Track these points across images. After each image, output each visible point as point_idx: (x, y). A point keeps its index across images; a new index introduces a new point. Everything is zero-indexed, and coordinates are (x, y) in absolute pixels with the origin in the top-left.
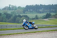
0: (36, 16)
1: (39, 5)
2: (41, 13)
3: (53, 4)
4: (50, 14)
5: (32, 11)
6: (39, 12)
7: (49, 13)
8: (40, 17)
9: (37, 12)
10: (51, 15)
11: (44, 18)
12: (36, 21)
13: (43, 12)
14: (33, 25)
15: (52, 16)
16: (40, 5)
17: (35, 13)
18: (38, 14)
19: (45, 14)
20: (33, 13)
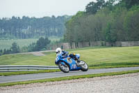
0: (14, 45)
1: (21, 18)
2: (25, 38)
3: (53, 16)
4: (47, 39)
5: (5, 33)
6: (20, 36)
7: (44, 37)
8: (24, 48)
9: (16, 35)
10: (50, 41)
11: (34, 51)
12: (13, 57)
13: (30, 36)
14: (79, 62)
15: (52, 45)
16: (24, 17)
17: (11, 38)
18: (19, 40)
19: (35, 40)
20: (6, 37)
